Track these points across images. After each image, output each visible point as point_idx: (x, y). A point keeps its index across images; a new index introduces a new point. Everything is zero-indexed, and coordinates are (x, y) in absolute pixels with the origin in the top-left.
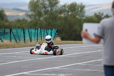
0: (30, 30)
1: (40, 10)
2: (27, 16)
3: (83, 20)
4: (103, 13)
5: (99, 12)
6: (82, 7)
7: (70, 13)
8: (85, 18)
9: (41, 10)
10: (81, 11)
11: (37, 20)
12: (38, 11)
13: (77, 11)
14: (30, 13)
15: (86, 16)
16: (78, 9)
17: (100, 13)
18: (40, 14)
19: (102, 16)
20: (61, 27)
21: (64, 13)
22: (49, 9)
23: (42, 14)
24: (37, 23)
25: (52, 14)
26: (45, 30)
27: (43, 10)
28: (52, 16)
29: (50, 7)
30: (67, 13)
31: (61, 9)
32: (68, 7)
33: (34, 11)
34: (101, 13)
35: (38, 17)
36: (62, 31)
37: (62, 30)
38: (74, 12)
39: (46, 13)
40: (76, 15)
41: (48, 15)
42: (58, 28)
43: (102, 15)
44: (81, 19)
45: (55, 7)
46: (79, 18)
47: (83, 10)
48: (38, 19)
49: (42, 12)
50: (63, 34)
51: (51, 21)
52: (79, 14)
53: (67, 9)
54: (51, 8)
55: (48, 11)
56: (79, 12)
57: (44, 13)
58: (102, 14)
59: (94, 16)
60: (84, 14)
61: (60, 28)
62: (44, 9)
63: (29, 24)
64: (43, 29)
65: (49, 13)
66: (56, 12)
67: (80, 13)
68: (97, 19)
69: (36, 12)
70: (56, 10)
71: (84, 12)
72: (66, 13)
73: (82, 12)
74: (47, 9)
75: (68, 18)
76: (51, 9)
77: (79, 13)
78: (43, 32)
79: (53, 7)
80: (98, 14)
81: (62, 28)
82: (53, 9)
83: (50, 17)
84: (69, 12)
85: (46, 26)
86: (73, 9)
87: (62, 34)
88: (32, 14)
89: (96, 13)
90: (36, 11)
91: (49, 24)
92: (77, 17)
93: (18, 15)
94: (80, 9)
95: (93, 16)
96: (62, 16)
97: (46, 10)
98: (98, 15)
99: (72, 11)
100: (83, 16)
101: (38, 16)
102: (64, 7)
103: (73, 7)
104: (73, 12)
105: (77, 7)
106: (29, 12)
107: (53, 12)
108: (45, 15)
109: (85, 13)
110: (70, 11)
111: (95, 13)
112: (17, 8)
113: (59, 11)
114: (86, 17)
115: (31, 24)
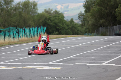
4: (52, 9)
6: (35, 5)
8: (37, 14)
10: (34, 8)
13: (30, 8)
16: (32, 7)
17: (49, 9)
19: (51, 12)
20: (17, 23)
21: (18, 10)
25: (8, 11)
28: (7, 13)
29: (6, 5)
31: (16, 6)
37: (17, 25)
38: (27, 9)
42: (13, 23)
44: (34, 15)
45: (10, 5)
46: (32, 15)
47: (36, 7)
51: (6, 17)
52: (33, 11)
53: (21, 6)
58: (51, 10)
61: (15, 24)
65: (5, 10)
67: (33, 10)
75: (23, 15)
76: (6, 7)
79: (8, 5)
80: (48, 10)
84: (23, 9)
85: (3, 23)
89: (46, 9)
91: (6, 20)
92: (31, 13)
95: (43, 12)
96: (17, 13)
98: (48, 11)
102: (18, 5)
103: (26, 5)
105: (30, 4)
109: (37, 10)
110: (24, 8)
113: (14, 8)
114: (38, 13)
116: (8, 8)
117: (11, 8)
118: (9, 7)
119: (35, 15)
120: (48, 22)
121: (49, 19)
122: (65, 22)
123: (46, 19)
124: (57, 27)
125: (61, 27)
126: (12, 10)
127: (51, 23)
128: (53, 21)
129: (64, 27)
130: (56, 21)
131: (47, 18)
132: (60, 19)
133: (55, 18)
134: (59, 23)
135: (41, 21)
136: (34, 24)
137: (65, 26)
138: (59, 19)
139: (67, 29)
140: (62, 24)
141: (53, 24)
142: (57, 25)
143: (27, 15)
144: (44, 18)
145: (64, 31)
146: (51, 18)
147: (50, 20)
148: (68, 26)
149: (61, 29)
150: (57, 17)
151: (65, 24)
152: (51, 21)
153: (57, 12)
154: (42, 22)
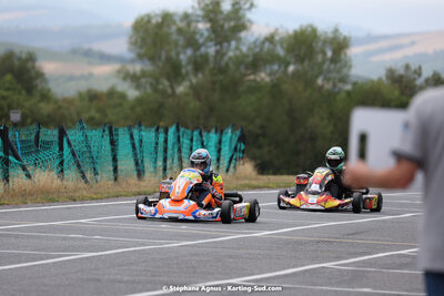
0: (135, 132)
1: (173, 54)
2: (125, 79)
3: (343, 95)
4: (420, 68)
5: (403, 63)
6: (339, 45)
7: (291, 68)
8: (348, 87)
9: (178, 54)
10: (334, 60)
11: (164, 93)
12: (169, 59)
13: (320, 58)
14: (137, 68)
15: (353, 79)
16: (324, 53)
17: (407, 67)
18: (174, 72)
19: (415, 79)
20: (258, 122)
21: (268, 68)
22: (212, 50)
23: (184, 71)
24: (162, 106)
25: (222, 70)
26: (196, 133)
27: (185, 56)
28: (221, 77)
29: (216, 45)
30: (280, 67)
31: (257, 50)
32: (285, 45)
33: (152, 59)
34: (413, 67)
35: (166, 83)
36: (261, 138)
37: (260, 132)
38: (306, 63)
39: (199, 64)
40: (317, 77)
41: (207, 73)
42: (243, 124)
43: (416, 76)
44: (336, 90)
45: (233, 43)
46: (328, 86)
47: (343, 56)
48: (169, 91)
49: (184, 63)
50: (266, 149)
51: (216, 97)
52: (329, 71)
53: (281, 52)
54: (218, 47)
55: (205, 57)
56: (327, 63)
57: (190, 68)
58: (415, 72)
59: (384, 78)
60: (345, 70)
61: (251, 127)
62: (189, 52)
63: (132, 108)
64: (187, 128)
65: (212, 65)
66: (239, 61)
67: (332, 66)
68: (397, 93)
69: (160, 64)
70: (238, 53)
71: (347, 65)
72: (276, 67)
73: (338, 65)
74: (203, 50)
75: (285, 87)
76: (217, 52)
77: (325, 67)
78: (185, 141)
79: (225, 45)
80: (401, 71)
81: (262, 127)
82: (224, 50)
83: (214, 83)
84: (287, 64)
85: (198, 118)
86: (303, 52)
87: (260, 147)
88: (144, 74)
89: (394, 67)
90: (160, 58)
91: (212, 109)
92: (320, 81)
93: (91, 75)
94: (329, 54)
95: (380, 79)
96: (263, 79)
97: (198, 53)
98: (401, 77)
99: (300, 60)
100: (343, 80)
101: (169, 79)
102: (267, 45)
103: (304, 44)
104: (302, 62)
105: (320, 44)
106: (132, 61)
107: (227, 65)
108: (196, 75)
109: (351, 67)
110: (293, 60)
111: (388, 66)
112: (86, 46)
113: (250, 59)
114: (355, 84)
115: (138, 109)
116: (226, 58)
117: (237, 57)
118: (231, 54)
119: (339, 93)
126: (242, 68)
143: (305, 89)
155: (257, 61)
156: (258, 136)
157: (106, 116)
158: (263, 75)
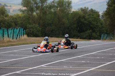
1: (31, 5)
2: (21, 11)
3: (71, 14)
4: (88, 7)
6: (69, 3)
7: (59, 8)
8: (72, 12)
11: (30, 15)
13: (65, 6)
17: (85, 7)
20: (51, 21)
21: (53, 8)
24: (29, 17)
29: (41, 4)
31: (51, 4)
32: (57, 3)
33: (27, 7)
34: (87, 7)
35: (30, 12)
36: (52, 24)
41: (39, 10)
45: (45, 3)
50: (53, 27)
51: (42, 15)
57: (35, 9)
58: (87, 9)
59: (80, 10)
60: (71, 9)
61: (50, 22)
62: (35, 5)
63: (23, 18)
65: (40, 8)
67: (68, 8)
68: (82, 13)
69: (29, 8)
70: (46, 5)
71: (71, 7)
72: (55, 8)
75: (57, 13)
77: (66, 8)
79: (43, 3)
81: (52, 22)
82: (43, 5)
83: (41, 12)
85: (38, 20)
86: (61, 5)
87: (52, 26)
88: (25, 10)
89: (82, 7)
91: (41, 18)
94: (67, 5)
97: (37, 5)
98: (84, 10)
101: (31, 12)
102: (53, 3)
103: (61, 3)
104: (61, 7)
105: (65, 3)
107: (44, 8)
113: (49, 6)
115: (24, 18)
119: (69, 13)
120: (83, 20)
121: (84, 17)
122: (99, 21)
123: (80, 17)
124: (91, 26)
125: (95, 25)
126: (47, 8)
127: (85, 21)
128: (87, 19)
129: (98, 26)
130: (90, 19)
131: (82, 16)
132: (95, 17)
133: (89, 16)
134: (93, 22)
135: (75, 19)
136: (68, 21)
137: (99, 24)
138: (93, 17)
139: (101, 27)
140: (96, 22)
141: (87, 22)
142: (91, 23)
143: (62, 13)
144: (78, 17)
145: (98, 29)
146: (85, 16)
147: (84, 19)
148: (101, 24)
149: (95, 27)
150: (91, 16)
151: (99, 23)
152: (86, 20)
153: (93, 11)
154: (77, 20)
155: (51, 7)
156: (51, 24)
157: (17, 20)
158: (52, 10)
